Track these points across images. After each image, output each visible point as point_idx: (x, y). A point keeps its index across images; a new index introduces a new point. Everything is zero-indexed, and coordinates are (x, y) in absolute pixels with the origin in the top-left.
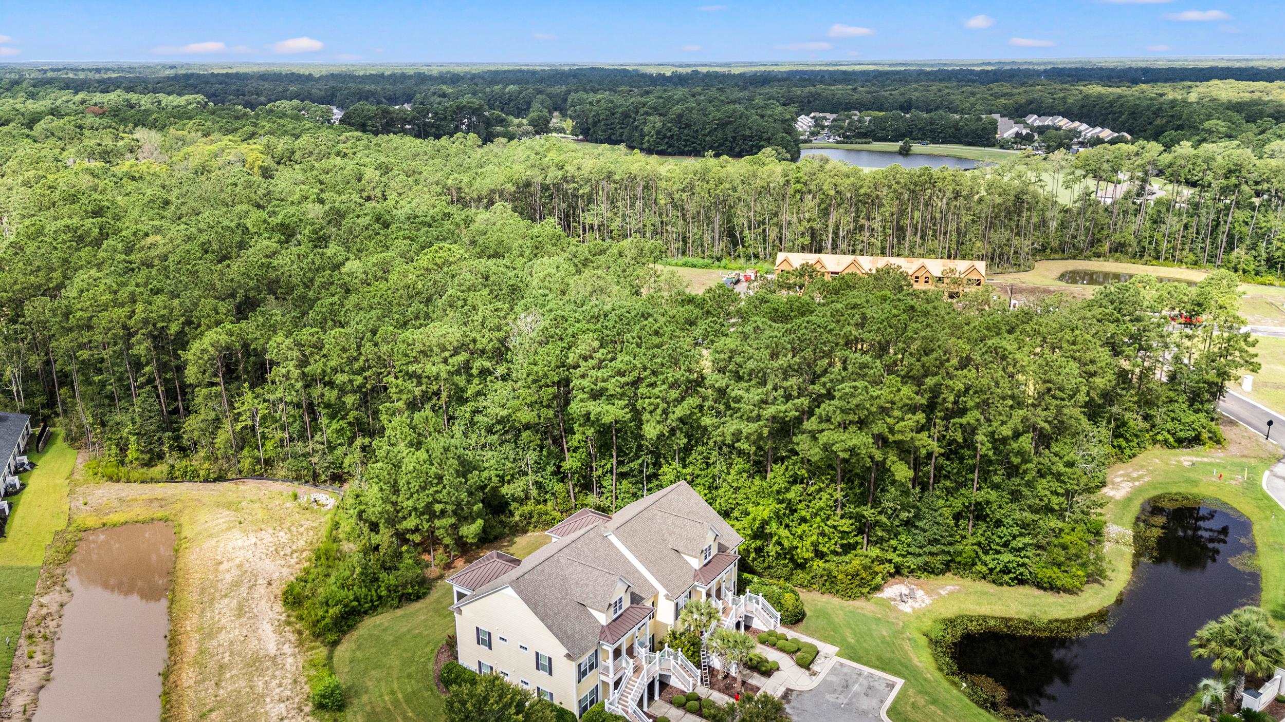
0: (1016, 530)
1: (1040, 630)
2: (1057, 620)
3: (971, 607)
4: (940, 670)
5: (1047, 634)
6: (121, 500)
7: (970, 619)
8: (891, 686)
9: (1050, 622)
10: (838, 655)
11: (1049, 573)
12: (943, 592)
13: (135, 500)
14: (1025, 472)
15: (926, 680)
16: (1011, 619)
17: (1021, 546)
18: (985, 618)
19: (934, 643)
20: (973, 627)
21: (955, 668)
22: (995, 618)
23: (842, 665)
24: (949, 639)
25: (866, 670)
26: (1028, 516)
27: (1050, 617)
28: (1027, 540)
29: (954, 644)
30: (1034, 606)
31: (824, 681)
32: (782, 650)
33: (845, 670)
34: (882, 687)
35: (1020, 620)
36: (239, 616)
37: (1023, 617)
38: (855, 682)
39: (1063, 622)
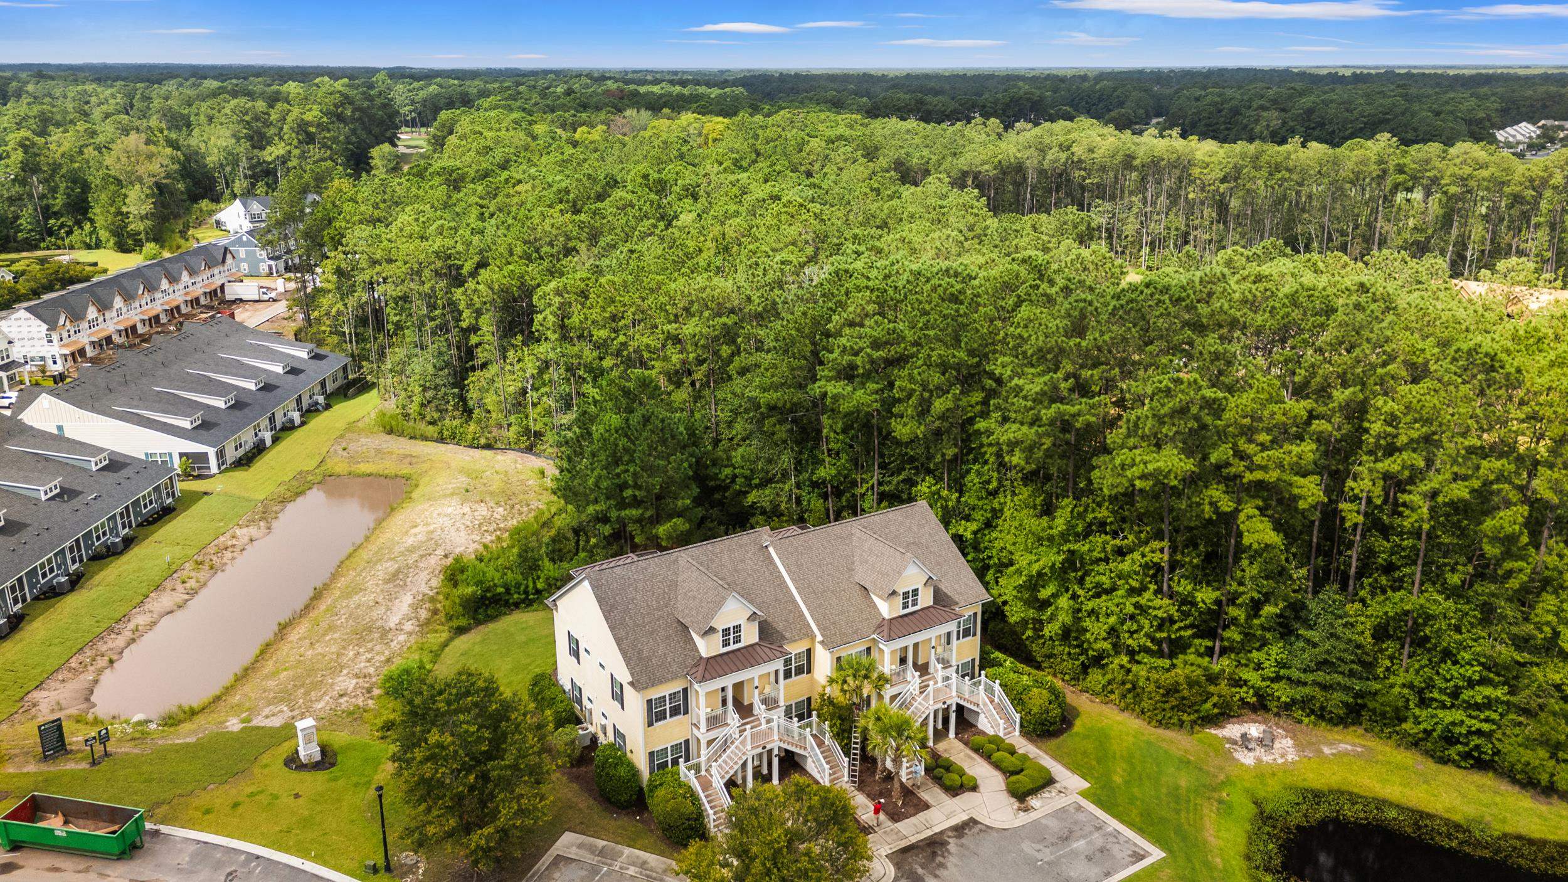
0: (1474, 672)
1: (1478, 844)
2: (1519, 837)
3: (1367, 782)
4: (1248, 858)
5: (1487, 854)
6: (379, 451)
7: (1353, 798)
8: (1139, 857)
9: (1505, 836)
10: (1084, 794)
11: (1527, 755)
12: (1327, 750)
13: (391, 453)
14: (1509, 574)
15: (1207, 864)
16: (1430, 816)
17: (1479, 699)
18: (1382, 804)
19: (1264, 817)
20: (1349, 812)
21: (1277, 861)
22: (1399, 807)
23: (1079, 808)
24: (1296, 819)
25: (1114, 824)
26: (1505, 652)
27: (1508, 829)
28: (1499, 693)
29: (1298, 827)
30: (1487, 806)
31: (1035, 824)
32: (997, 766)
33: (1081, 817)
34: (1121, 853)
35: (1447, 822)
36: (387, 581)
37: (1457, 818)
38: (1083, 837)
39: (1531, 842)
